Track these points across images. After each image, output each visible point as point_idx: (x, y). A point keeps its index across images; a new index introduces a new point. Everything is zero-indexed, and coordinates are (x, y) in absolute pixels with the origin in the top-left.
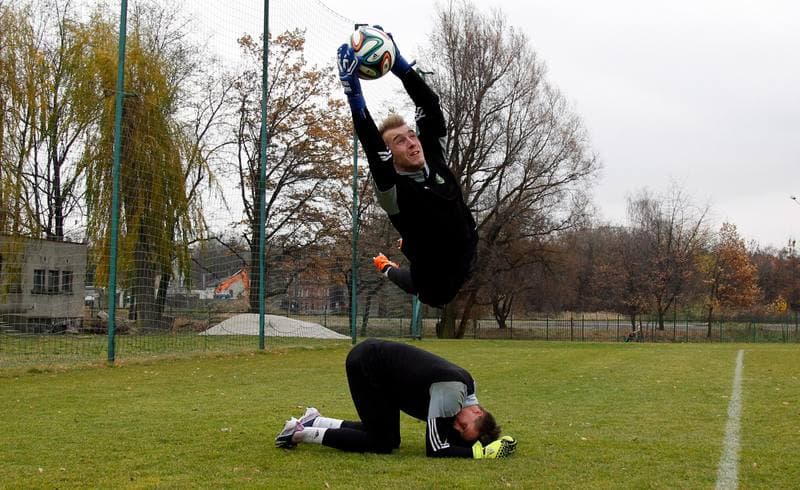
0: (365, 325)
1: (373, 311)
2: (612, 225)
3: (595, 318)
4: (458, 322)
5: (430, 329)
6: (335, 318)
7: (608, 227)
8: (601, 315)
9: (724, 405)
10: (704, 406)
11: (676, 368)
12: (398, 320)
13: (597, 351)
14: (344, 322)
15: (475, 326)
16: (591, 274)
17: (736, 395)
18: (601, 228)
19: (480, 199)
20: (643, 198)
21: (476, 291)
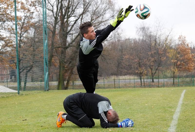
0: (25, 85)
1: (29, 79)
2: (130, 38)
3: (124, 78)
4: (65, 82)
5: (54, 86)
6: (12, 83)
7: (129, 39)
8: (127, 77)
9: (172, 113)
10: (163, 114)
11: (155, 99)
12: (40, 83)
13: (123, 92)
14: (16, 85)
15: (73, 84)
16: (122, 60)
17: (178, 109)
18: (126, 40)
19: (73, 29)
20: (143, 26)
21: (73, 69)
